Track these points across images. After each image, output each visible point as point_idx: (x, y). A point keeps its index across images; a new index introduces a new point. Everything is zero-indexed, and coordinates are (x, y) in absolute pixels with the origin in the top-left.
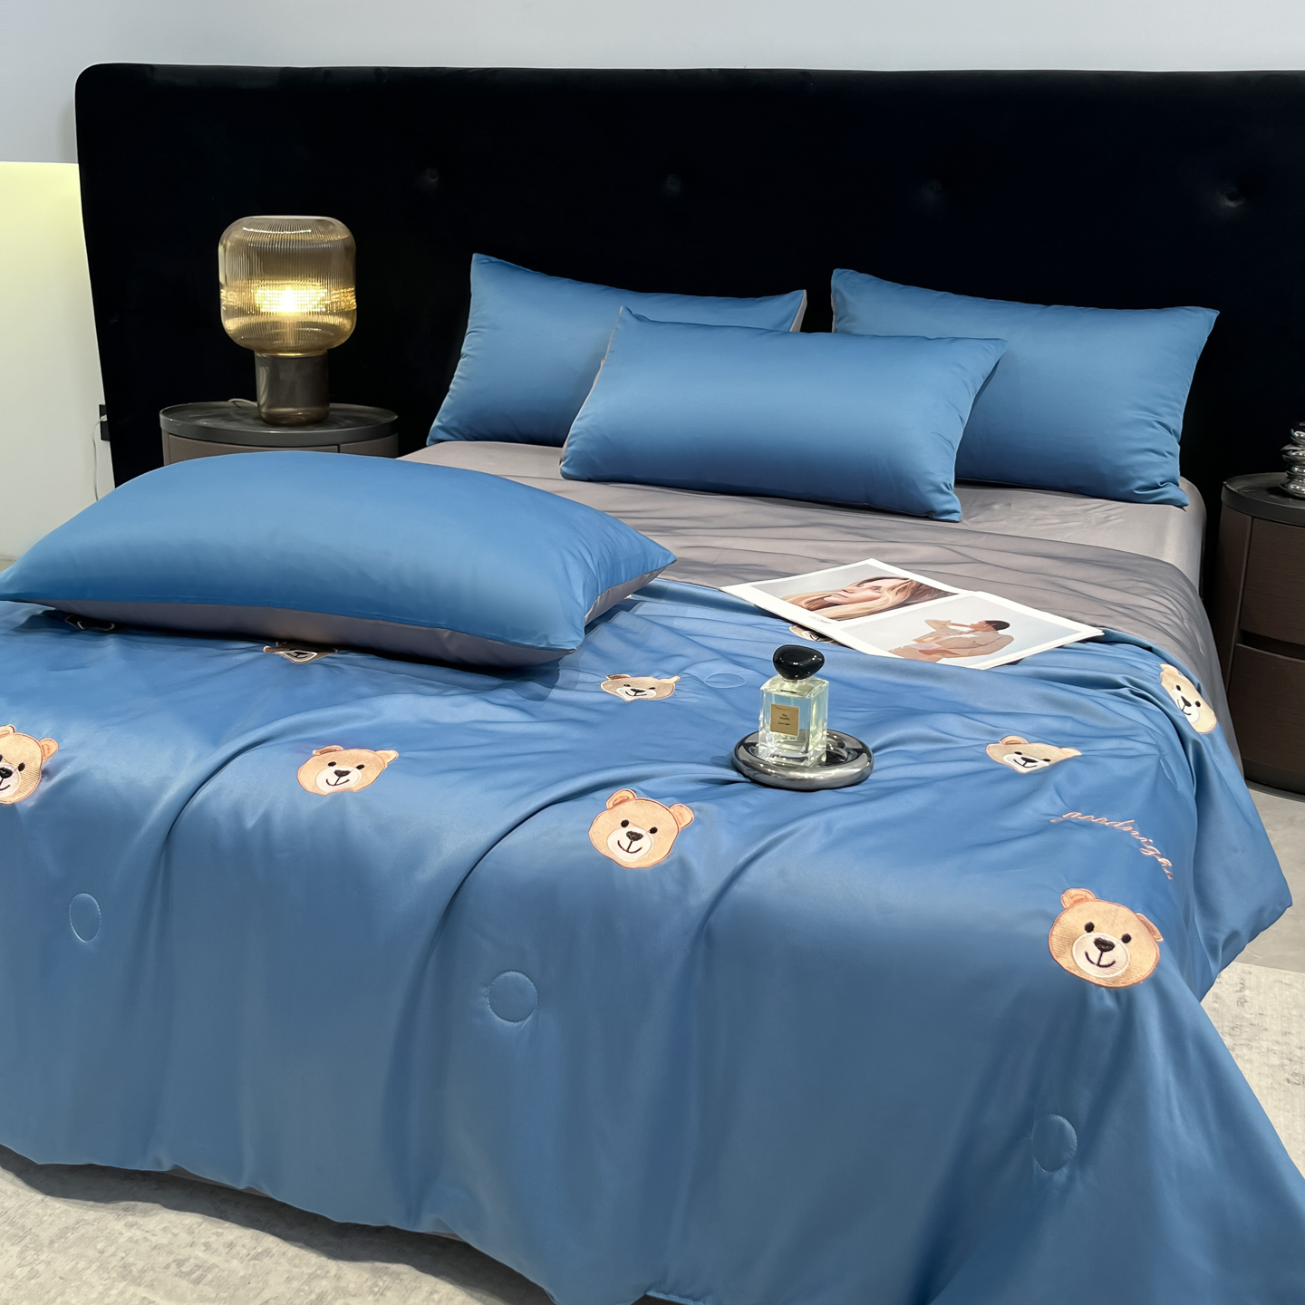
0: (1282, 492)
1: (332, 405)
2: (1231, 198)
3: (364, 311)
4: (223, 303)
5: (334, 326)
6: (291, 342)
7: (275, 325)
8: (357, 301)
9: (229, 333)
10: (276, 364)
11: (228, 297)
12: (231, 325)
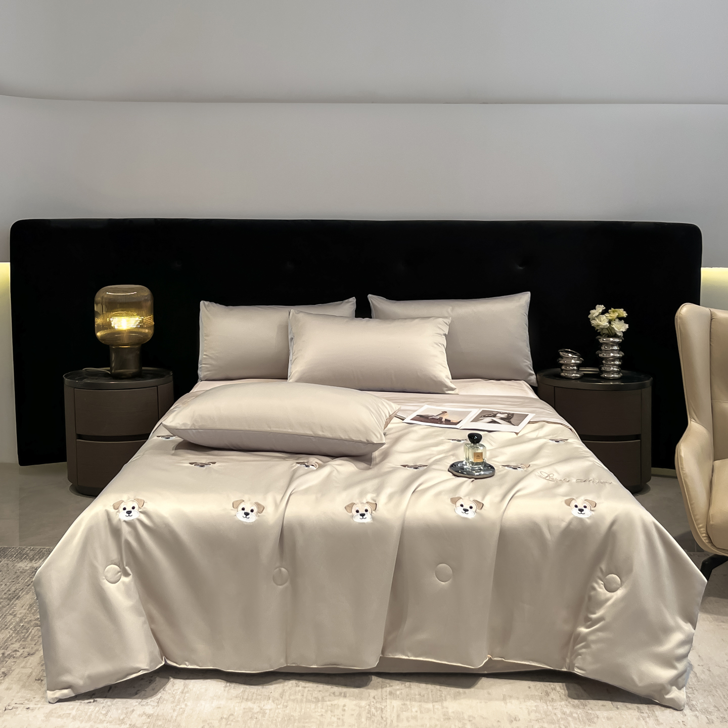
0: (558, 376)
1: (143, 368)
2: (520, 266)
3: (157, 327)
4: (96, 323)
5: (145, 333)
6: (126, 341)
7: (120, 332)
8: (154, 321)
9: (99, 338)
10: (119, 351)
11: (99, 321)
12: (99, 334)
